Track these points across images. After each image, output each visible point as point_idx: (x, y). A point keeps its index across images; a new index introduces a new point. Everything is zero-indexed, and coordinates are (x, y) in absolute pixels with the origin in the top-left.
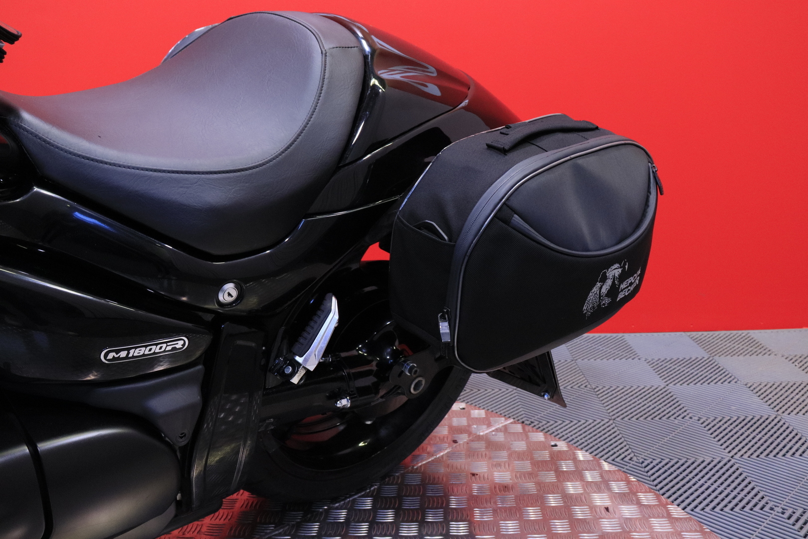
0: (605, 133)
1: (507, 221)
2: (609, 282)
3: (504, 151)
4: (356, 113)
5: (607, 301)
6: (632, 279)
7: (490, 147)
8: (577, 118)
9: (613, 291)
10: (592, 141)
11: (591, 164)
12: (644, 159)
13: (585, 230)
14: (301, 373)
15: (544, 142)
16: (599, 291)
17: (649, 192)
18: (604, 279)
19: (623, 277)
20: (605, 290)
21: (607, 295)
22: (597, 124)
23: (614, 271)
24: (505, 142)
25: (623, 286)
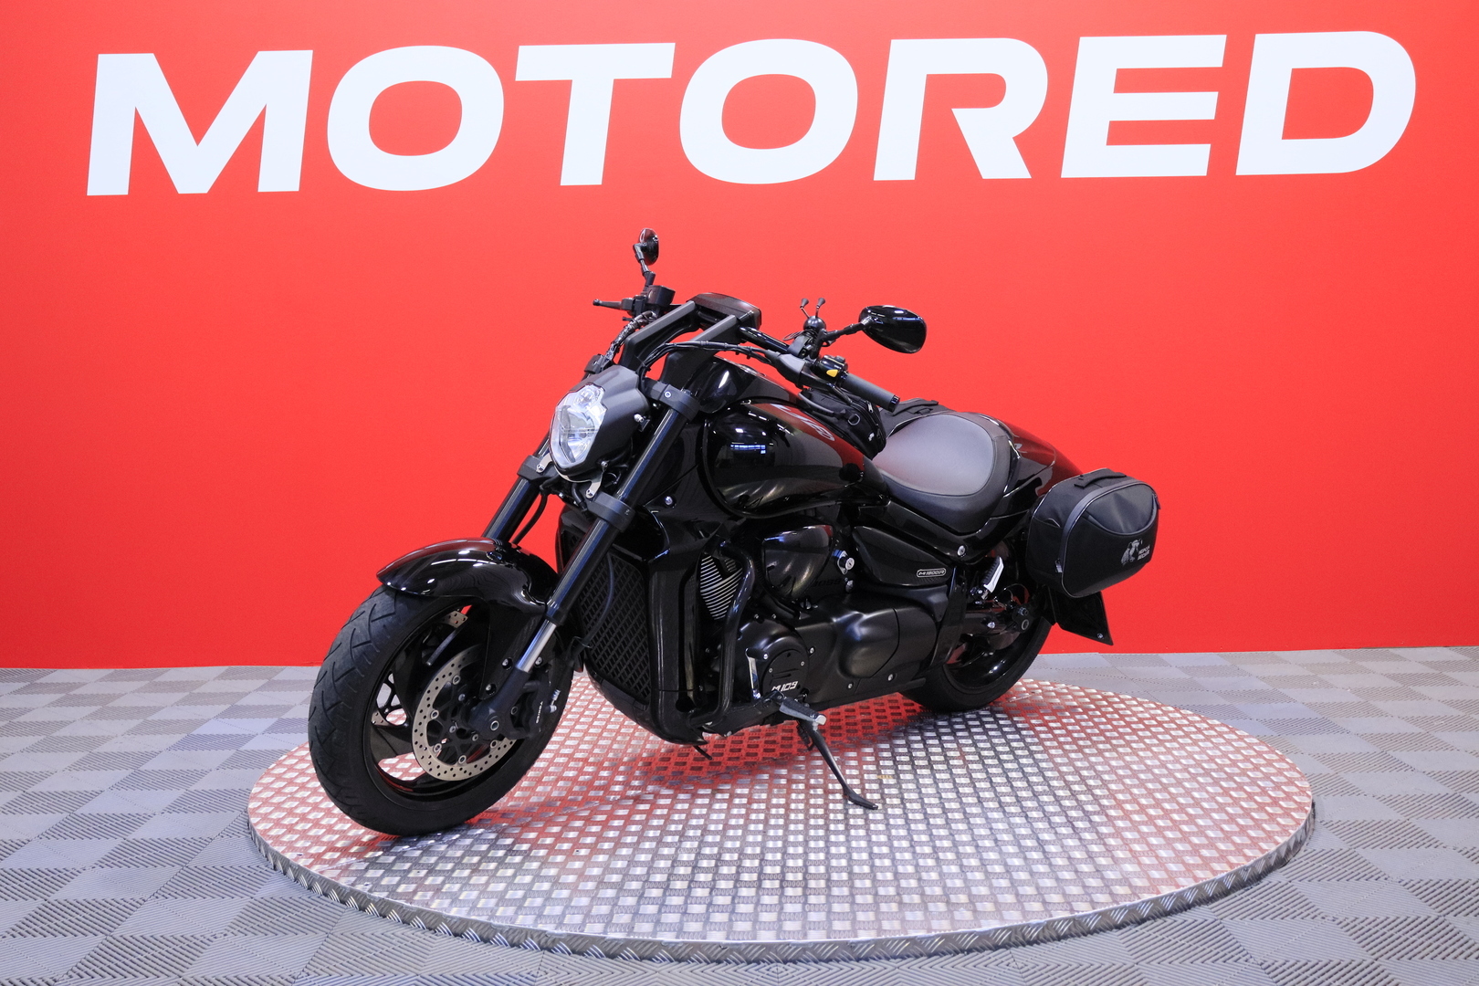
0: (1130, 478)
1: (1087, 518)
2: (1133, 549)
3: (1083, 488)
4: (1010, 467)
5: (1133, 559)
6: (1145, 550)
7: (1075, 485)
8: (1115, 472)
9: (1136, 554)
10: (1124, 483)
11: (1123, 494)
12: (1151, 491)
13: (1121, 524)
14: (986, 593)
15: (1100, 483)
16: (1128, 554)
17: (1153, 508)
18: (1131, 547)
19: (1140, 547)
20: (1131, 553)
21: (1133, 556)
22: (1125, 473)
23: (1135, 544)
24: (1083, 483)
25: (1140, 552)
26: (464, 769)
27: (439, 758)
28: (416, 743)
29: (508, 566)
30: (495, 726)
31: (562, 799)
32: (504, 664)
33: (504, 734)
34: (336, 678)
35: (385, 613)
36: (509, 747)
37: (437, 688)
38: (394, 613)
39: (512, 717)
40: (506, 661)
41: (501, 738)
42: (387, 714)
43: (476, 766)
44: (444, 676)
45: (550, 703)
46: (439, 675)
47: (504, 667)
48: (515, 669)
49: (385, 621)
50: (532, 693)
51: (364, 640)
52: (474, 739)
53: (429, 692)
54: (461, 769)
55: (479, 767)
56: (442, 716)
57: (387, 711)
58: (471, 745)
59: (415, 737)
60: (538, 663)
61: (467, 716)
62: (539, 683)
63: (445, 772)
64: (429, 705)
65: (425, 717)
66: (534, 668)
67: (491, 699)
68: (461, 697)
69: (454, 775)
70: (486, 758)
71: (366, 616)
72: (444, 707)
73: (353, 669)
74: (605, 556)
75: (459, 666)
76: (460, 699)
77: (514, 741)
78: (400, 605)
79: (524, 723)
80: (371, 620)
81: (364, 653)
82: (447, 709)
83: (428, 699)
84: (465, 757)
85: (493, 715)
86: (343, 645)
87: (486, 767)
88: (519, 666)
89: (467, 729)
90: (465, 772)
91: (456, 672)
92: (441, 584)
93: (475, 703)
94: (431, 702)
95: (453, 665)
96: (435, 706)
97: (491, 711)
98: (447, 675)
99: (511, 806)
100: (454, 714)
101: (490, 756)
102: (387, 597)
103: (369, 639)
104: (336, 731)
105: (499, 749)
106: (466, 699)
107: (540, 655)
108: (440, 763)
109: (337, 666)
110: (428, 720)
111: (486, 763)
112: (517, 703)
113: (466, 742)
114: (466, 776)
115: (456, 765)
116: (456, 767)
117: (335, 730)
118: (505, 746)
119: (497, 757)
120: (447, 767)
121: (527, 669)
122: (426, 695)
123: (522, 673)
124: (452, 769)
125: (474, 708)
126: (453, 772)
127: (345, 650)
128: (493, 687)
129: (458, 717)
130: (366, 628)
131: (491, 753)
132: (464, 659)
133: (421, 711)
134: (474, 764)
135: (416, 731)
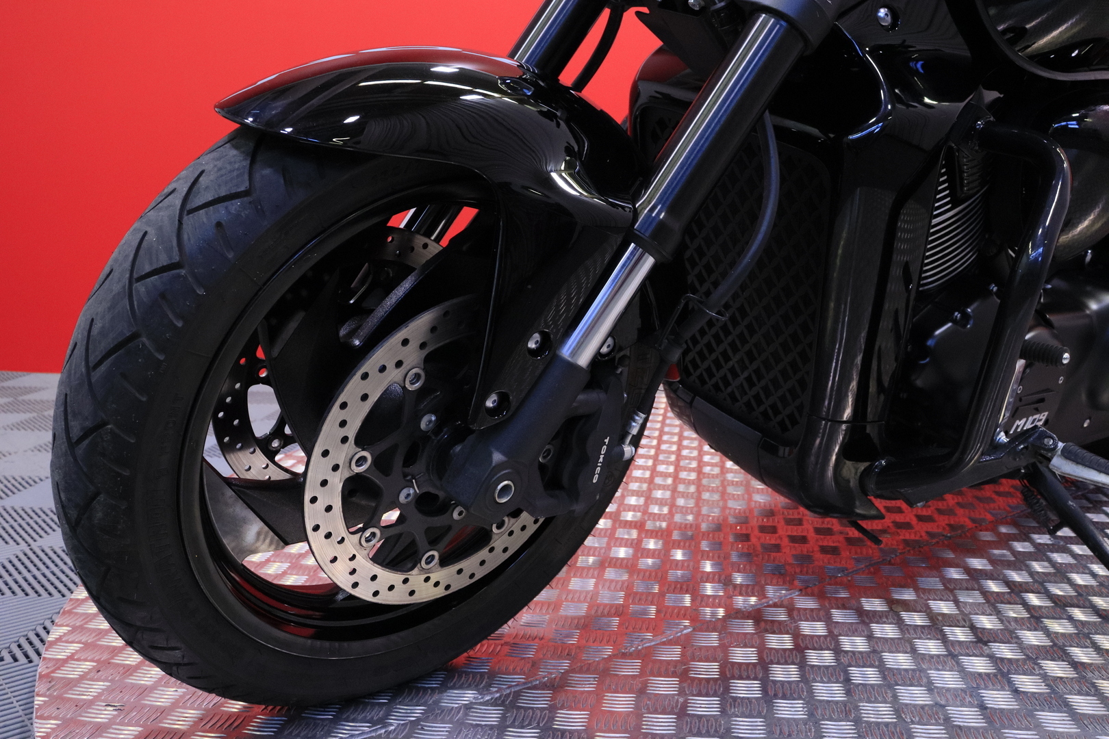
26: (433, 579)
27: (377, 559)
28: (316, 528)
29: (548, 115)
30: (504, 490)
31: (619, 611)
32: (532, 345)
33: (522, 508)
34: (93, 359)
35: (223, 192)
36: (532, 529)
37: (365, 397)
38: (246, 193)
39: (542, 467)
40: (537, 336)
41: (516, 514)
42: (277, 452)
43: (460, 571)
44: (383, 369)
45: (622, 440)
46: (370, 364)
47: (531, 351)
48: (555, 358)
49: (220, 212)
50: (588, 417)
51: (164, 260)
52: (455, 516)
53: (344, 406)
54: (427, 580)
55: (467, 573)
56: (381, 464)
57: (275, 444)
58: (449, 528)
59: (312, 514)
60: (605, 350)
61: (441, 464)
62: (602, 396)
63: (391, 588)
64: (345, 440)
65: (336, 468)
66: (597, 360)
67: (496, 429)
68: (427, 421)
69: (412, 593)
70: (483, 554)
71: (177, 200)
72: (382, 446)
73: (134, 336)
74: (760, 118)
75: (423, 346)
76: (423, 425)
77: (541, 520)
78: (265, 172)
79: (565, 480)
80: (186, 209)
81: (163, 295)
82: (393, 449)
83: (343, 424)
84: (436, 553)
85: (501, 466)
86: (115, 275)
87: (480, 573)
88: (566, 351)
89: (441, 494)
90: (437, 584)
91: (413, 357)
92: (376, 129)
93: (461, 435)
94: (352, 431)
95: (405, 342)
96: (362, 440)
97: (497, 457)
98: (390, 365)
99: (528, 625)
100: (409, 460)
101: (492, 550)
102: (234, 152)
103: (176, 259)
104: (102, 498)
105: (511, 533)
106: (438, 428)
107: (611, 334)
108: (377, 570)
109: (95, 331)
110: (342, 474)
111: (483, 563)
112: (553, 439)
113: (438, 521)
114: (440, 592)
115: (415, 571)
116: (416, 577)
117: (97, 494)
118: (523, 528)
119: (505, 550)
120: (396, 578)
121: (584, 360)
122: (335, 414)
123: (573, 367)
124: (406, 581)
125: (458, 448)
126: (408, 588)
127: (116, 288)
128: (503, 399)
129: (419, 467)
130: (170, 230)
131: (492, 544)
132: (433, 330)
133: (325, 453)
134: (454, 568)
135: (314, 500)
